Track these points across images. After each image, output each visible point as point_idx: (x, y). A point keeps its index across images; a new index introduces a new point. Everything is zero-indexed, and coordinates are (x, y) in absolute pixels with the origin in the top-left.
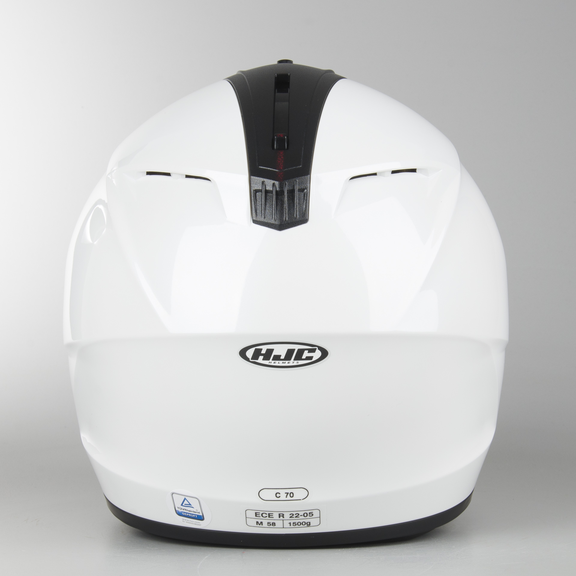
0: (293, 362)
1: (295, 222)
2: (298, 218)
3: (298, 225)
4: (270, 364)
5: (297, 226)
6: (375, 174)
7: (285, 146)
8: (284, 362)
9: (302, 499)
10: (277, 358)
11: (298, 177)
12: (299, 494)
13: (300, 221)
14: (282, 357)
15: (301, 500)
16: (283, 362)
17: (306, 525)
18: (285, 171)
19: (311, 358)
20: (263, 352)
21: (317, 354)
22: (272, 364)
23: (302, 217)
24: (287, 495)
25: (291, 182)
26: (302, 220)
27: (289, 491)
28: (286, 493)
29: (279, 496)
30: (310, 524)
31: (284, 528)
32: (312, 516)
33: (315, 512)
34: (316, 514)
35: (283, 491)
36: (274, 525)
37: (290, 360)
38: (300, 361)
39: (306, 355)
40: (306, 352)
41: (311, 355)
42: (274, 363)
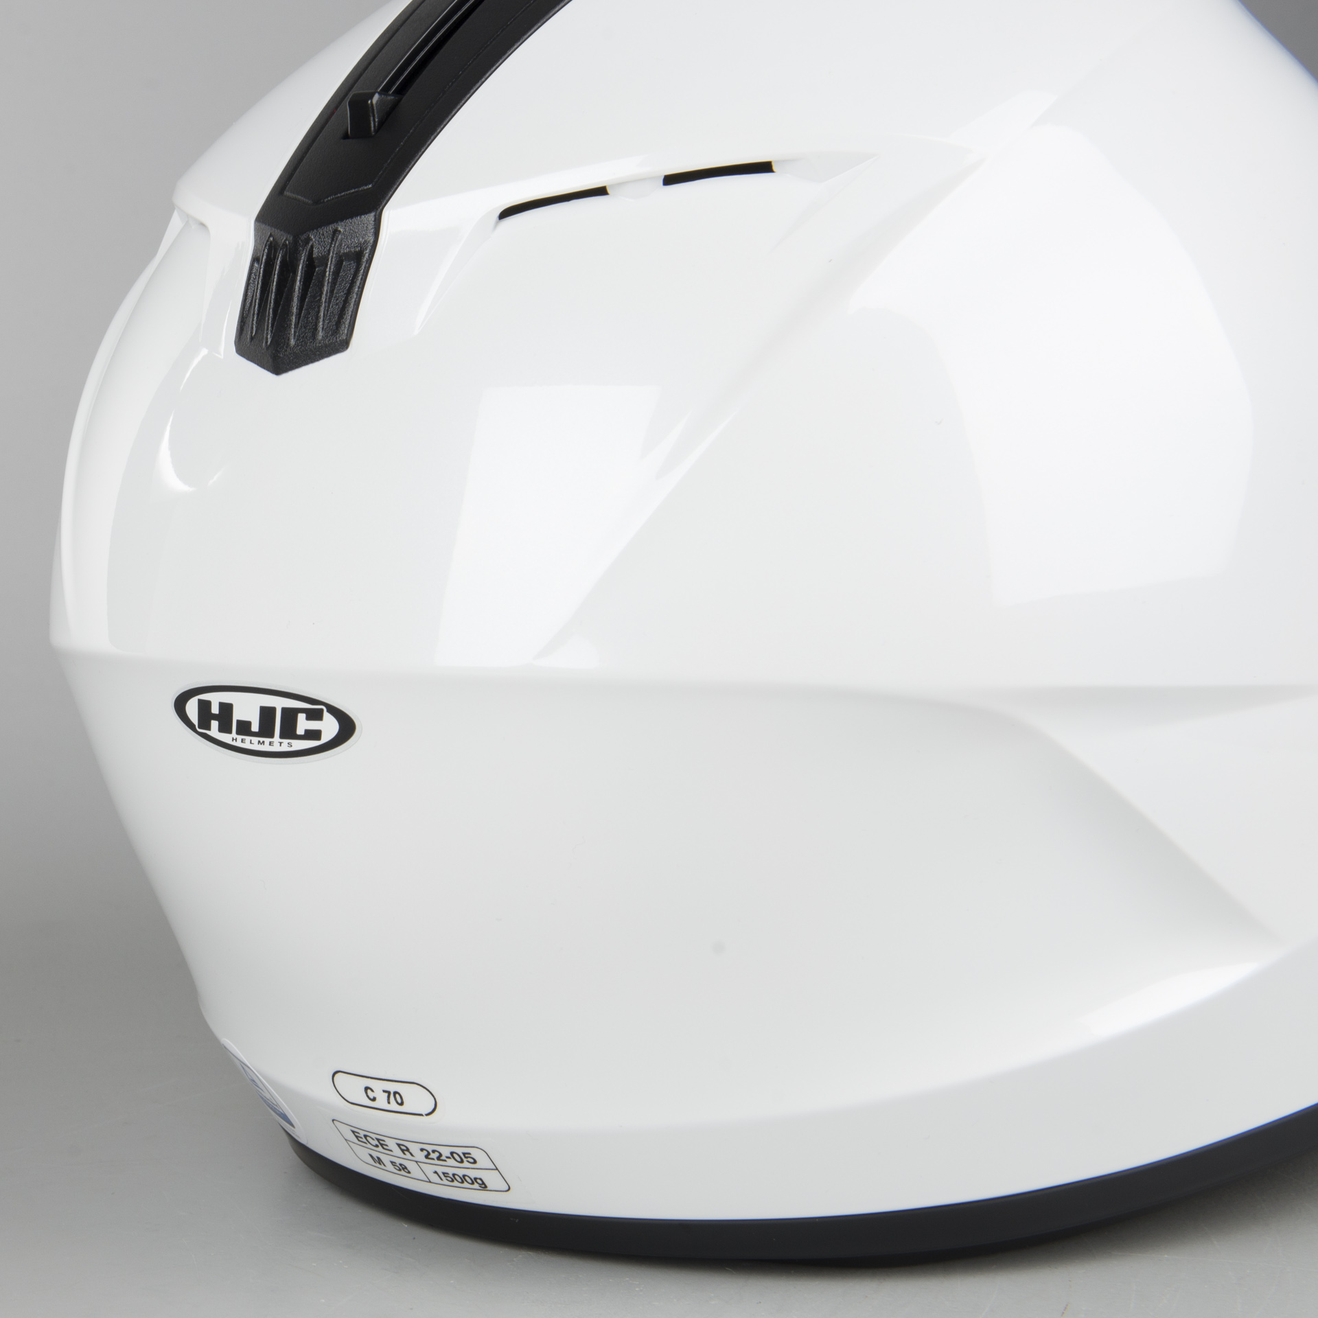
0: (281, 743)
1: (311, 350)
2: (320, 338)
3: (320, 359)
4: (234, 743)
5: (318, 360)
6: (601, 191)
7: (370, 127)
8: (261, 739)
9: (427, 1115)
10: (244, 728)
11: (342, 220)
12: (415, 1100)
13: (326, 346)
14: (255, 728)
15: (421, 1115)
16: (259, 742)
17: (476, 1186)
18: (328, 201)
19: (314, 735)
20: (215, 710)
21: (329, 726)
22: (238, 744)
23: (332, 335)
24: (389, 1097)
25: (323, 235)
26: (332, 343)
27: (392, 1087)
28: (384, 1091)
29: (371, 1094)
30: (483, 1183)
31: (430, 1182)
32: (475, 1162)
33: (475, 1153)
34: (483, 1161)
35: (378, 1087)
36: (405, 1168)
37: (271, 735)
38: (294, 742)
39: (303, 725)
40: (301, 717)
41: (314, 725)
42: (243, 741)
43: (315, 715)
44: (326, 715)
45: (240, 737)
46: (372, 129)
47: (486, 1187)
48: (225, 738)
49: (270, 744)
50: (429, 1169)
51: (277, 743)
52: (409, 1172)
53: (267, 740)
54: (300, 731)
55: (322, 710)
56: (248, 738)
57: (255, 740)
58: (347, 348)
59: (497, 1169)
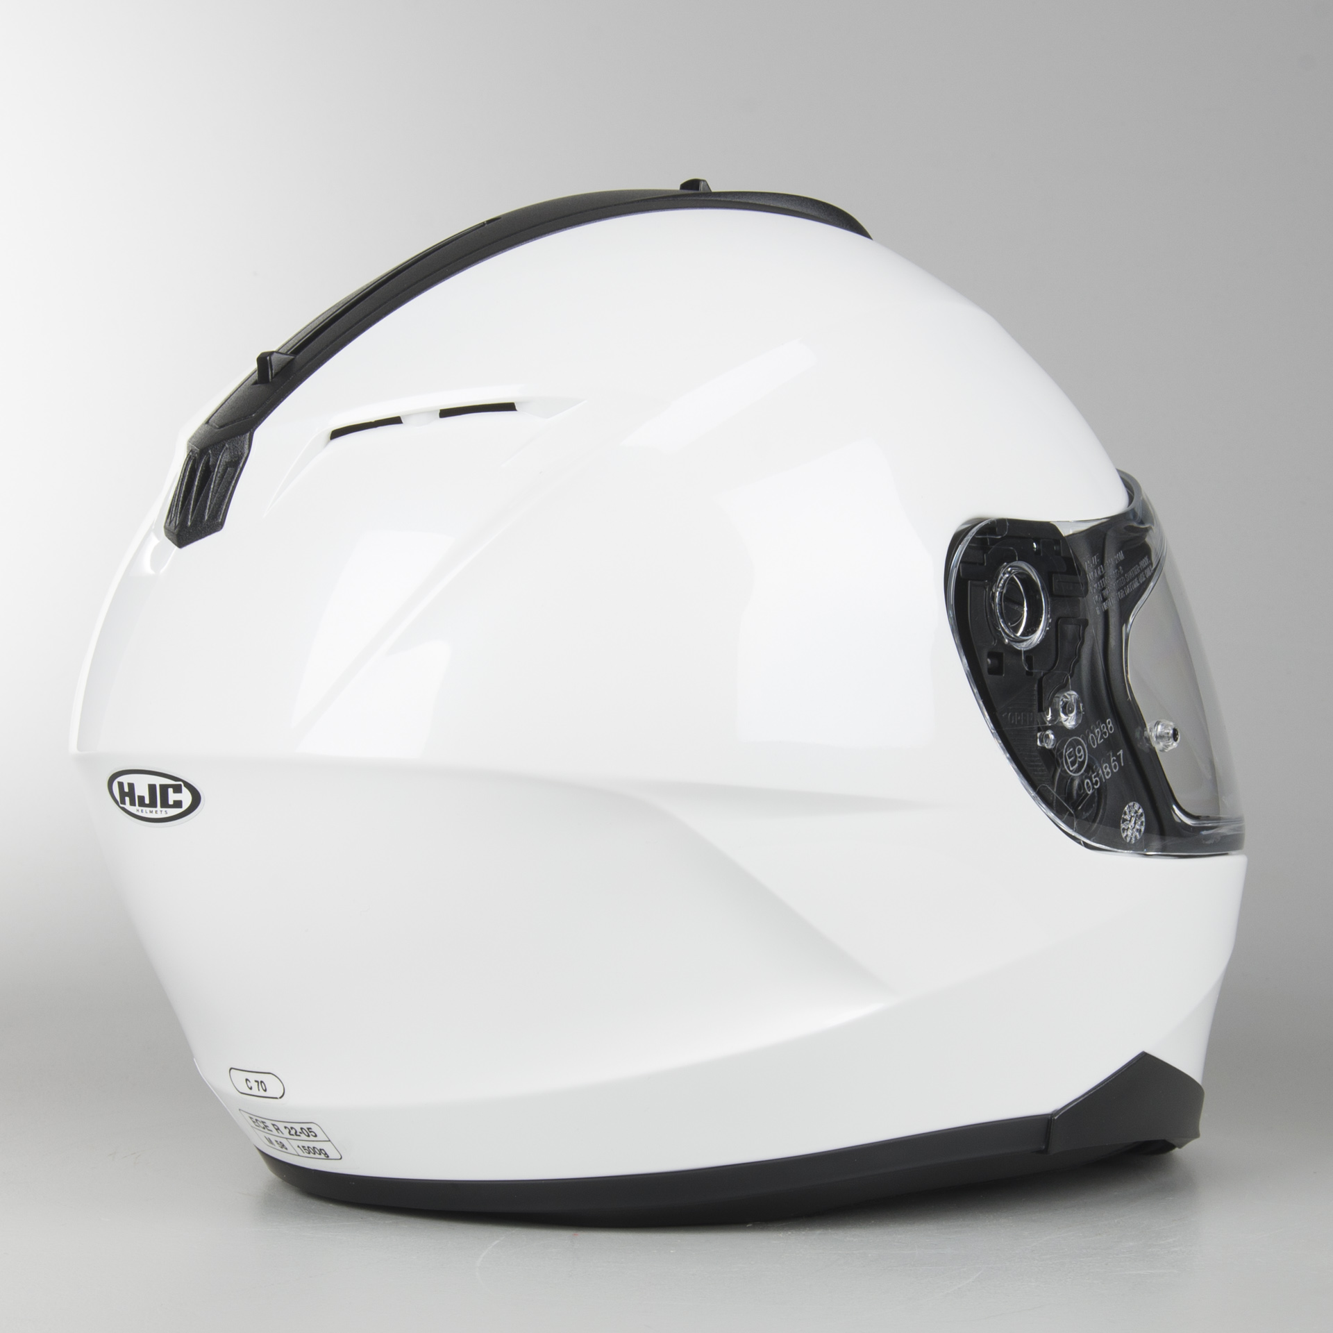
0: (162, 812)
1: (199, 530)
2: (205, 522)
4: (138, 813)
7: (268, 376)
9: (282, 1098)
10: (142, 802)
11: (229, 439)
12: (274, 1088)
13: (208, 527)
14: (147, 800)
15: (277, 1098)
17: (323, 1156)
19: (178, 804)
20: (126, 788)
21: (186, 798)
22: (140, 813)
23: (213, 519)
24: (258, 1086)
25: (217, 449)
26: (212, 525)
27: (260, 1077)
28: (256, 1081)
29: (250, 1085)
30: (326, 1154)
31: (299, 1155)
32: (316, 1136)
33: (314, 1128)
34: (321, 1136)
35: (252, 1077)
36: (283, 1146)
37: (156, 806)
38: (168, 810)
39: (172, 797)
40: (170, 790)
41: (177, 797)
42: (142, 811)
43: (177, 789)
44: (184, 789)
45: (141, 808)
46: (270, 377)
47: (328, 1157)
48: (133, 809)
49: (156, 812)
50: (295, 1143)
51: (160, 812)
52: (286, 1149)
53: (154, 809)
54: (171, 802)
55: (180, 785)
56: (144, 809)
57: (148, 809)
58: (222, 528)
59: (330, 1141)
